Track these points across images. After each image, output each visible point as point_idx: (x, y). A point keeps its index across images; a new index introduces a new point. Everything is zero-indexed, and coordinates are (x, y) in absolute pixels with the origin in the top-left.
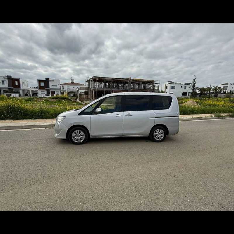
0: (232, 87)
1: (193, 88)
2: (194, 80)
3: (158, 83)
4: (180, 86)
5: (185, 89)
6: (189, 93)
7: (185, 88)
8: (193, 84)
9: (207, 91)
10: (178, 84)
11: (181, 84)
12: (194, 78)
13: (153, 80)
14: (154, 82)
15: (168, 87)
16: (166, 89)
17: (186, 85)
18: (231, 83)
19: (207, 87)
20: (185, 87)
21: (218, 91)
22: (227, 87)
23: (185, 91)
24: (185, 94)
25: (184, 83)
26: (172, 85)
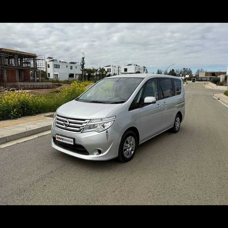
0: (115, 70)
1: (83, 69)
2: (83, 58)
3: (43, 60)
4: (65, 65)
5: (71, 70)
6: (76, 74)
7: (71, 68)
8: (82, 64)
9: (93, 73)
10: (62, 62)
11: (66, 62)
12: (83, 57)
13: (35, 55)
14: (36, 57)
15: (50, 66)
16: (48, 69)
17: (72, 65)
18: (113, 65)
19: (93, 68)
20: (71, 66)
21: (104, 73)
22: (111, 69)
23: (72, 72)
24: (71, 75)
25: (70, 62)
26: (56, 63)
